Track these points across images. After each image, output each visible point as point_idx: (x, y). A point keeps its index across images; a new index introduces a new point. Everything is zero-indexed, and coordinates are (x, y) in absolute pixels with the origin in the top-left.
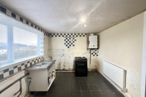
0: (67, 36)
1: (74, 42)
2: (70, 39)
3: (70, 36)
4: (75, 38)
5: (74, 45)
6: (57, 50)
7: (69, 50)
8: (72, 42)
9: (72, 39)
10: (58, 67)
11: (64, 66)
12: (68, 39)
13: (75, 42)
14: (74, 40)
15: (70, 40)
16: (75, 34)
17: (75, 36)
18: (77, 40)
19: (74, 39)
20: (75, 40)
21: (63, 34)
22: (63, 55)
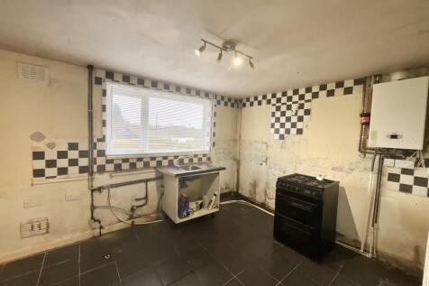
0: (279, 101)
1: (300, 119)
2: (289, 108)
3: (290, 99)
4: (307, 106)
5: (300, 132)
6: (251, 144)
7: (281, 147)
8: (294, 119)
9: (295, 107)
10: (250, 191)
11: (266, 194)
12: (284, 108)
13: (306, 117)
14: (301, 113)
15: (288, 114)
16: (308, 90)
17: (308, 96)
18: (312, 112)
19: (301, 106)
20: (308, 112)
21: (269, 97)
22: (264, 159)
